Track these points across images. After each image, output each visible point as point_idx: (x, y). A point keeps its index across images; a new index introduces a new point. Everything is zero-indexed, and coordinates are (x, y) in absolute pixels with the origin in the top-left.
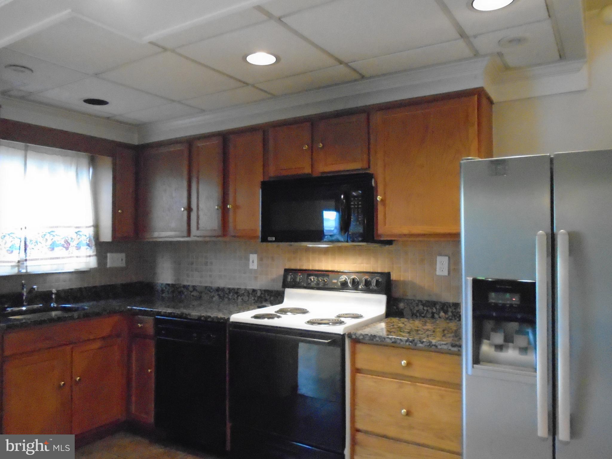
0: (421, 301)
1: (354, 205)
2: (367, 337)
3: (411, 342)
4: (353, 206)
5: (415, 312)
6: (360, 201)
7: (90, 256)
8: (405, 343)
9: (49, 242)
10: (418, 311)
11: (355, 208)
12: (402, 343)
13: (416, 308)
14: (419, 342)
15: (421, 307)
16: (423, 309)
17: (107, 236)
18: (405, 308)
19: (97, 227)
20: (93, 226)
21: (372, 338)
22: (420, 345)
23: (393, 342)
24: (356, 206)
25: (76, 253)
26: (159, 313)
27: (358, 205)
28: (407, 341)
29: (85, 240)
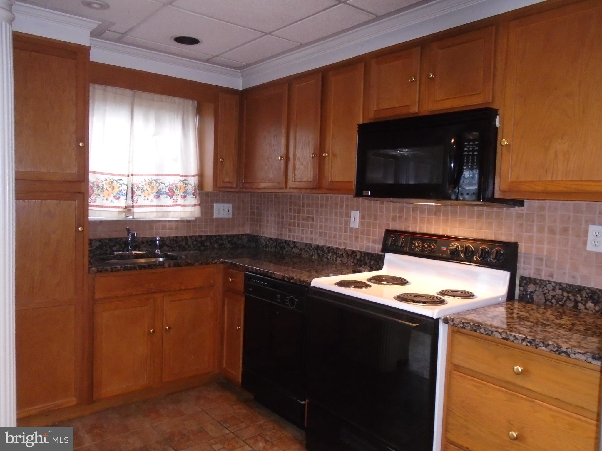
0: (560, 284)
1: (468, 151)
2: (468, 326)
3: (529, 342)
4: (466, 153)
5: (550, 297)
6: (477, 146)
7: (195, 205)
8: (520, 342)
9: (155, 190)
10: (553, 297)
11: (469, 155)
12: (516, 341)
13: (552, 293)
14: (541, 345)
15: (559, 292)
16: (562, 295)
17: (209, 186)
18: (536, 290)
19: (201, 175)
20: (198, 175)
21: (474, 328)
22: (544, 348)
23: (503, 339)
24: (471, 153)
25: (180, 201)
26: (247, 269)
27: (473, 151)
28: (523, 340)
29: (191, 189)
